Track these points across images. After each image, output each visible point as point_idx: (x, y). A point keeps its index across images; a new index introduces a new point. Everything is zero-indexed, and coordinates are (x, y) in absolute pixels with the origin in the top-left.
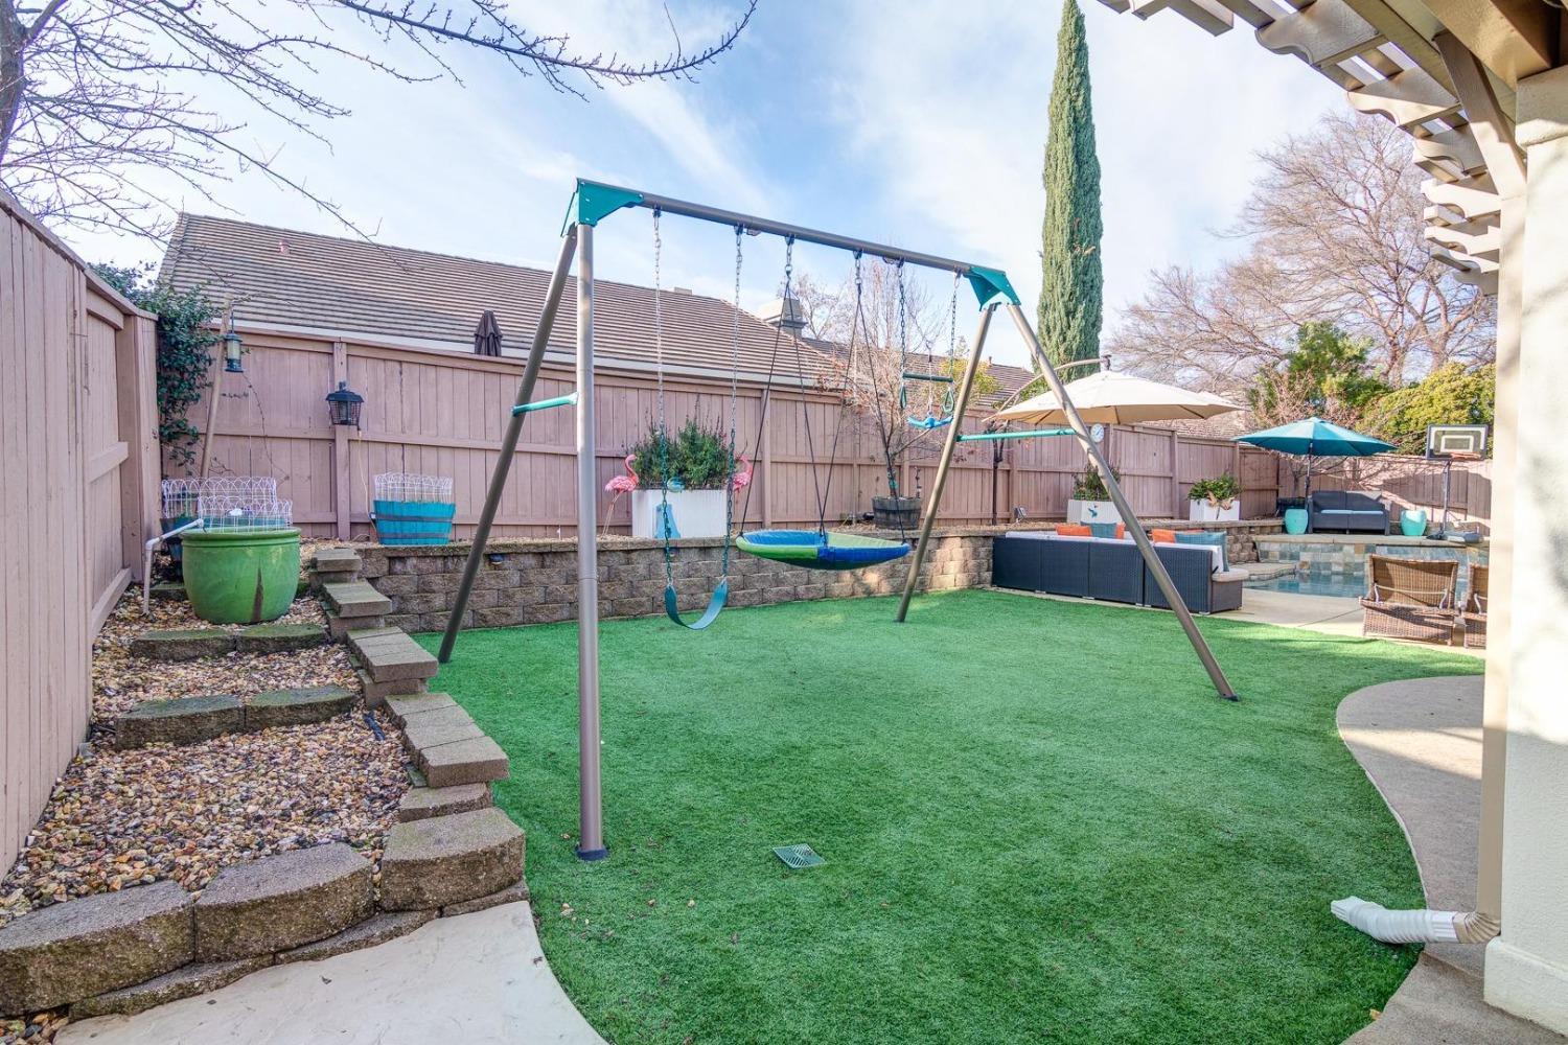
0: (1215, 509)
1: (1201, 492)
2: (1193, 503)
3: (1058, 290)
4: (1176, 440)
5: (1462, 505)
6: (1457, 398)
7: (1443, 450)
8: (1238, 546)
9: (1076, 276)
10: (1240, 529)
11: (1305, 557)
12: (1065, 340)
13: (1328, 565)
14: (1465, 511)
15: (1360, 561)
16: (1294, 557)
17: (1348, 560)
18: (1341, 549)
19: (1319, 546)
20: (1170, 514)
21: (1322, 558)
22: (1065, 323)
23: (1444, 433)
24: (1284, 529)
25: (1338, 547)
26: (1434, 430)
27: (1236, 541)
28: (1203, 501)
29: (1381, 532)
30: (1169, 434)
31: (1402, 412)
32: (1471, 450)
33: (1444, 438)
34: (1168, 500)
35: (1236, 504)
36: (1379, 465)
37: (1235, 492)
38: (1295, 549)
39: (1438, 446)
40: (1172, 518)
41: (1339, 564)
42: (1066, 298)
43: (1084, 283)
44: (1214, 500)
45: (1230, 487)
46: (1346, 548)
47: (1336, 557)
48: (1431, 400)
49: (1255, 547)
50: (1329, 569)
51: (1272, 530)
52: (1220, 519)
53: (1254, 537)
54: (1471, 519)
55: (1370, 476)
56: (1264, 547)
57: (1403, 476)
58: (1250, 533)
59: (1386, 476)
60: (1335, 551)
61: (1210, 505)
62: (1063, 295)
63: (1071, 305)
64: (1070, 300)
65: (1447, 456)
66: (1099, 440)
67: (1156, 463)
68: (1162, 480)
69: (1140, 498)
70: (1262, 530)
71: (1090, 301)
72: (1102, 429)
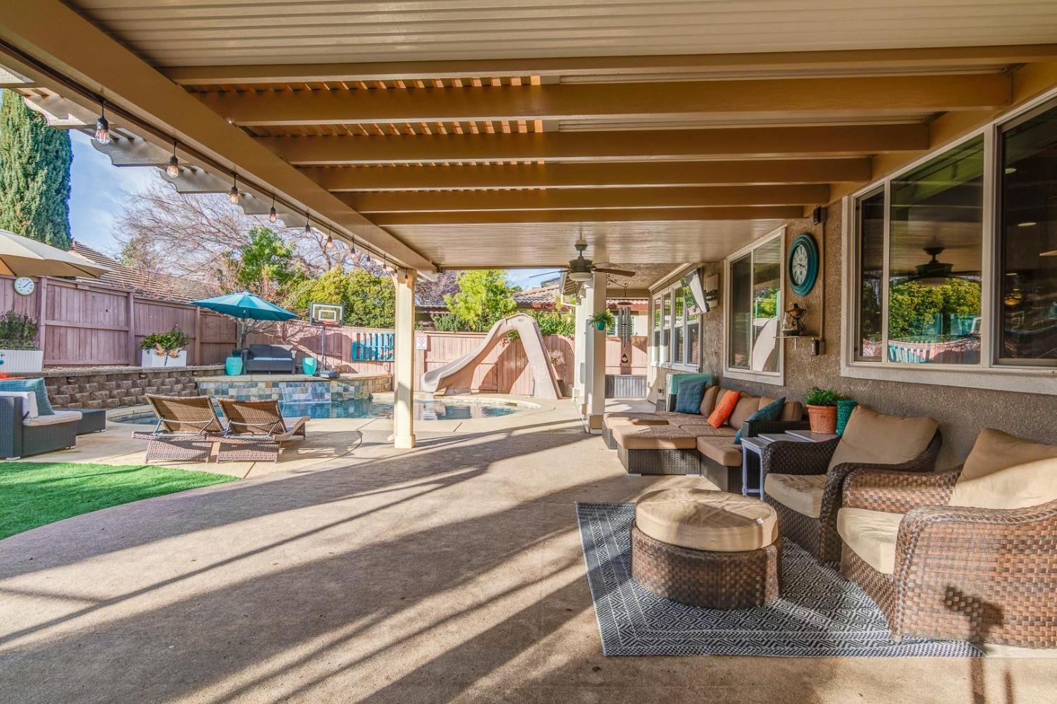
0: (164, 357)
1: (151, 343)
2: (144, 352)
3: (15, 151)
4: (132, 301)
5: (339, 354)
6: (336, 288)
7: (320, 319)
8: (180, 386)
9: (36, 142)
10: (183, 373)
11: (232, 392)
12: (22, 199)
13: (247, 397)
14: (340, 358)
15: (268, 392)
16: (225, 392)
17: (261, 393)
18: (257, 385)
19: (241, 384)
20: (126, 362)
21: (244, 392)
22: (22, 184)
23: (320, 308)
24: (226, 372)
26: (315, 306)
27: (178, 382)
28: (152, 351)
29: (290, 372)
30: (126, 295)
31: (309, 294)
32: (335, 320)
33: (320, 311)
34: (123, 350)
35: (183, 354)
36: (298, 328)
37: (181, 342)
38: (225, 386)
39: (317, 315)
40: (128, 365)
41: (255, 396)
42: (24, 160)
43: (47, 151)
44: (161, 350)
45: (177, 339)
46: (260, 384)
47: (254, 391)
48: (324, 287)
49: (196, 387)
51: (215, 373)
52: (167, 366)
53: (196, 379)
54: (344, 363)
55: (293, 336)
56: (204, 386)
57: (310, 335)
58: (193, 375)
59: (300, 335)
60: (252, 386)
61: (158, 354)
62: (20, 157)
63: (30, 168)
64: (28, 163)
65: (321, 323)
66: (28, 293)
67: (107, 318)
68: (116, 333)
69: (88, 347)
70: (205, 373)
71: (54, 169)
72: (32, 283)
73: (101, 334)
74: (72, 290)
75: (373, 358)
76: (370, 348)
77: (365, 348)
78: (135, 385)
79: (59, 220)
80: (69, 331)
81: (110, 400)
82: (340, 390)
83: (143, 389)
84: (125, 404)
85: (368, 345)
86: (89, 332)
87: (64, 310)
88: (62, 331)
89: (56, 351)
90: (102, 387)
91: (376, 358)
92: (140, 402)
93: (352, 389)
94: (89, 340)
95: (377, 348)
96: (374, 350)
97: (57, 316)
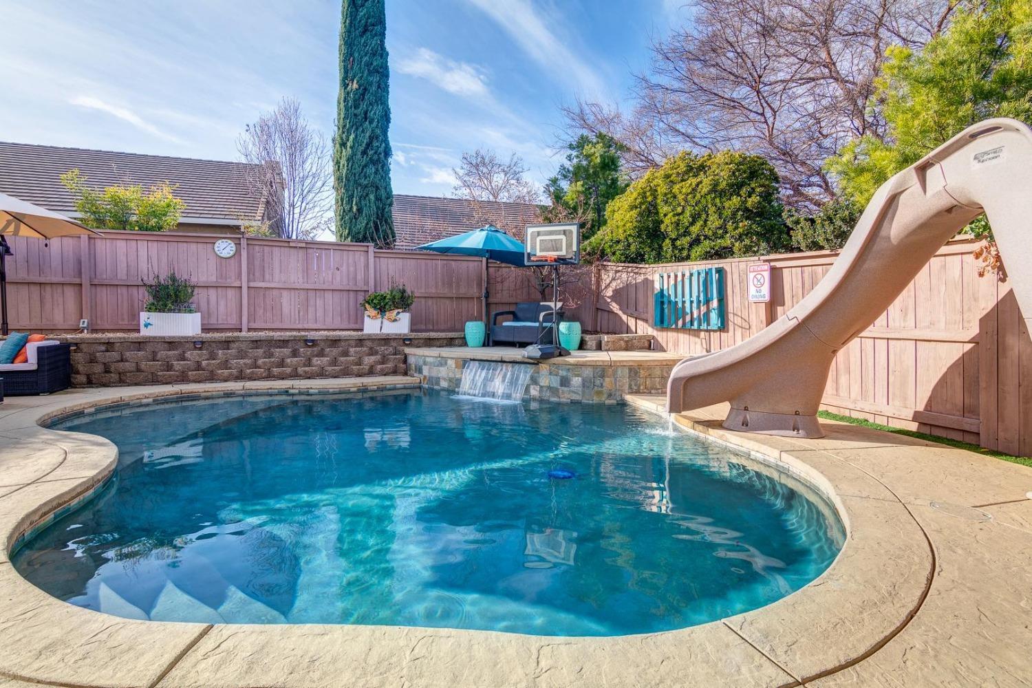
0: (380, 320)
4: (371, 256)
7: (538, 253)
11: (425, 371)
13: (438, 380)
15: (458, 375)
17: (451, 375)
18: (446, 364)
19: (432, 359)
21: (434, 372)
23: (539, 234)
25: (443, 362)
26: (530, 230)
27: (372, 352)
28: (366, 314)
30: (365, 249)
33: (538, 239)
35: (407, 318)
37: (402, 304)
38: (420, 362)
39: (533, 247)
41: (444, 379)
44: (373, 312)
45: (393, 298)
46: (450, 362)
47: (443, 371)
49: (403, 360)
50: (438, 384)
52: (384, 331)
53: (407, 350)
56: (410, 360)
58: (404, 345)
60: (441, 365)
63: (344, 137)
66: (228, 256)
67: (338, 279)
68: (345, 293)
69: (311, 310)
70: (429, 343)
71: (363, 131)
72: (233, 245)
73: (329, 295)
74: (287, 249)
75: (680, 323)
76: (676, 302)
77: (670, 302)
78: (295, 354)
79: (366, 182)
80: (285, 293)
81: (248, 371)
82: (555, 382)
83: (310, 359)
84: (274, 376)
85: (673, 298)
86: (311, 294)
87: (277, 271)
88: (275, 292)
89: (269, 314)
90: (242, 354)
91: (684, 324)
92: (301, 376)
93: (576, 381)
94: (312, 302)
95: (684, 302)
96: (680, 305)
97: (267, 277)
